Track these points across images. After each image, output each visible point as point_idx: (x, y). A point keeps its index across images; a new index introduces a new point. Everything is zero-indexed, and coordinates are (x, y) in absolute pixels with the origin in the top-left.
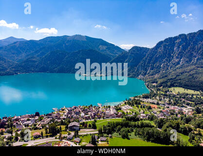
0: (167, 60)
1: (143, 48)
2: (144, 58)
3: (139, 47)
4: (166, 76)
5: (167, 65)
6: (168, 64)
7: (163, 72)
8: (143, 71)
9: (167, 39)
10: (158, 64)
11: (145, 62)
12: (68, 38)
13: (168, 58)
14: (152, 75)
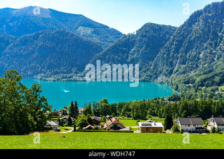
0: (211, 44)
1: (164, 26)
2: (167, 44)
3: (157, 25)
4: (210, 71)
5: (211, 53)
6: (214, 51)
7: (203, 66)
8: (165, 68)
9: (209, 6)
10: (194, 54)
11: (169, 51)
12: (14, 13)
13: (212, 40)
14: (184, 73)
